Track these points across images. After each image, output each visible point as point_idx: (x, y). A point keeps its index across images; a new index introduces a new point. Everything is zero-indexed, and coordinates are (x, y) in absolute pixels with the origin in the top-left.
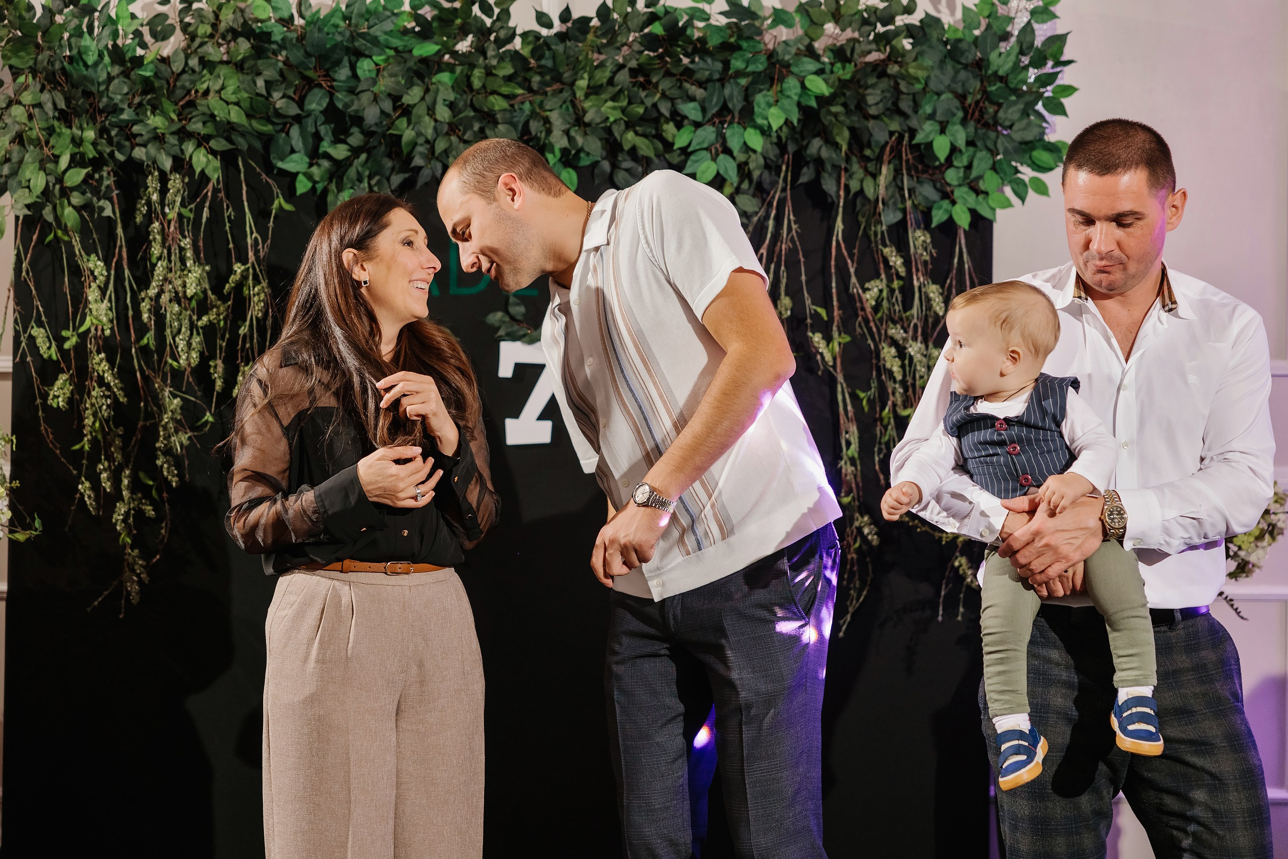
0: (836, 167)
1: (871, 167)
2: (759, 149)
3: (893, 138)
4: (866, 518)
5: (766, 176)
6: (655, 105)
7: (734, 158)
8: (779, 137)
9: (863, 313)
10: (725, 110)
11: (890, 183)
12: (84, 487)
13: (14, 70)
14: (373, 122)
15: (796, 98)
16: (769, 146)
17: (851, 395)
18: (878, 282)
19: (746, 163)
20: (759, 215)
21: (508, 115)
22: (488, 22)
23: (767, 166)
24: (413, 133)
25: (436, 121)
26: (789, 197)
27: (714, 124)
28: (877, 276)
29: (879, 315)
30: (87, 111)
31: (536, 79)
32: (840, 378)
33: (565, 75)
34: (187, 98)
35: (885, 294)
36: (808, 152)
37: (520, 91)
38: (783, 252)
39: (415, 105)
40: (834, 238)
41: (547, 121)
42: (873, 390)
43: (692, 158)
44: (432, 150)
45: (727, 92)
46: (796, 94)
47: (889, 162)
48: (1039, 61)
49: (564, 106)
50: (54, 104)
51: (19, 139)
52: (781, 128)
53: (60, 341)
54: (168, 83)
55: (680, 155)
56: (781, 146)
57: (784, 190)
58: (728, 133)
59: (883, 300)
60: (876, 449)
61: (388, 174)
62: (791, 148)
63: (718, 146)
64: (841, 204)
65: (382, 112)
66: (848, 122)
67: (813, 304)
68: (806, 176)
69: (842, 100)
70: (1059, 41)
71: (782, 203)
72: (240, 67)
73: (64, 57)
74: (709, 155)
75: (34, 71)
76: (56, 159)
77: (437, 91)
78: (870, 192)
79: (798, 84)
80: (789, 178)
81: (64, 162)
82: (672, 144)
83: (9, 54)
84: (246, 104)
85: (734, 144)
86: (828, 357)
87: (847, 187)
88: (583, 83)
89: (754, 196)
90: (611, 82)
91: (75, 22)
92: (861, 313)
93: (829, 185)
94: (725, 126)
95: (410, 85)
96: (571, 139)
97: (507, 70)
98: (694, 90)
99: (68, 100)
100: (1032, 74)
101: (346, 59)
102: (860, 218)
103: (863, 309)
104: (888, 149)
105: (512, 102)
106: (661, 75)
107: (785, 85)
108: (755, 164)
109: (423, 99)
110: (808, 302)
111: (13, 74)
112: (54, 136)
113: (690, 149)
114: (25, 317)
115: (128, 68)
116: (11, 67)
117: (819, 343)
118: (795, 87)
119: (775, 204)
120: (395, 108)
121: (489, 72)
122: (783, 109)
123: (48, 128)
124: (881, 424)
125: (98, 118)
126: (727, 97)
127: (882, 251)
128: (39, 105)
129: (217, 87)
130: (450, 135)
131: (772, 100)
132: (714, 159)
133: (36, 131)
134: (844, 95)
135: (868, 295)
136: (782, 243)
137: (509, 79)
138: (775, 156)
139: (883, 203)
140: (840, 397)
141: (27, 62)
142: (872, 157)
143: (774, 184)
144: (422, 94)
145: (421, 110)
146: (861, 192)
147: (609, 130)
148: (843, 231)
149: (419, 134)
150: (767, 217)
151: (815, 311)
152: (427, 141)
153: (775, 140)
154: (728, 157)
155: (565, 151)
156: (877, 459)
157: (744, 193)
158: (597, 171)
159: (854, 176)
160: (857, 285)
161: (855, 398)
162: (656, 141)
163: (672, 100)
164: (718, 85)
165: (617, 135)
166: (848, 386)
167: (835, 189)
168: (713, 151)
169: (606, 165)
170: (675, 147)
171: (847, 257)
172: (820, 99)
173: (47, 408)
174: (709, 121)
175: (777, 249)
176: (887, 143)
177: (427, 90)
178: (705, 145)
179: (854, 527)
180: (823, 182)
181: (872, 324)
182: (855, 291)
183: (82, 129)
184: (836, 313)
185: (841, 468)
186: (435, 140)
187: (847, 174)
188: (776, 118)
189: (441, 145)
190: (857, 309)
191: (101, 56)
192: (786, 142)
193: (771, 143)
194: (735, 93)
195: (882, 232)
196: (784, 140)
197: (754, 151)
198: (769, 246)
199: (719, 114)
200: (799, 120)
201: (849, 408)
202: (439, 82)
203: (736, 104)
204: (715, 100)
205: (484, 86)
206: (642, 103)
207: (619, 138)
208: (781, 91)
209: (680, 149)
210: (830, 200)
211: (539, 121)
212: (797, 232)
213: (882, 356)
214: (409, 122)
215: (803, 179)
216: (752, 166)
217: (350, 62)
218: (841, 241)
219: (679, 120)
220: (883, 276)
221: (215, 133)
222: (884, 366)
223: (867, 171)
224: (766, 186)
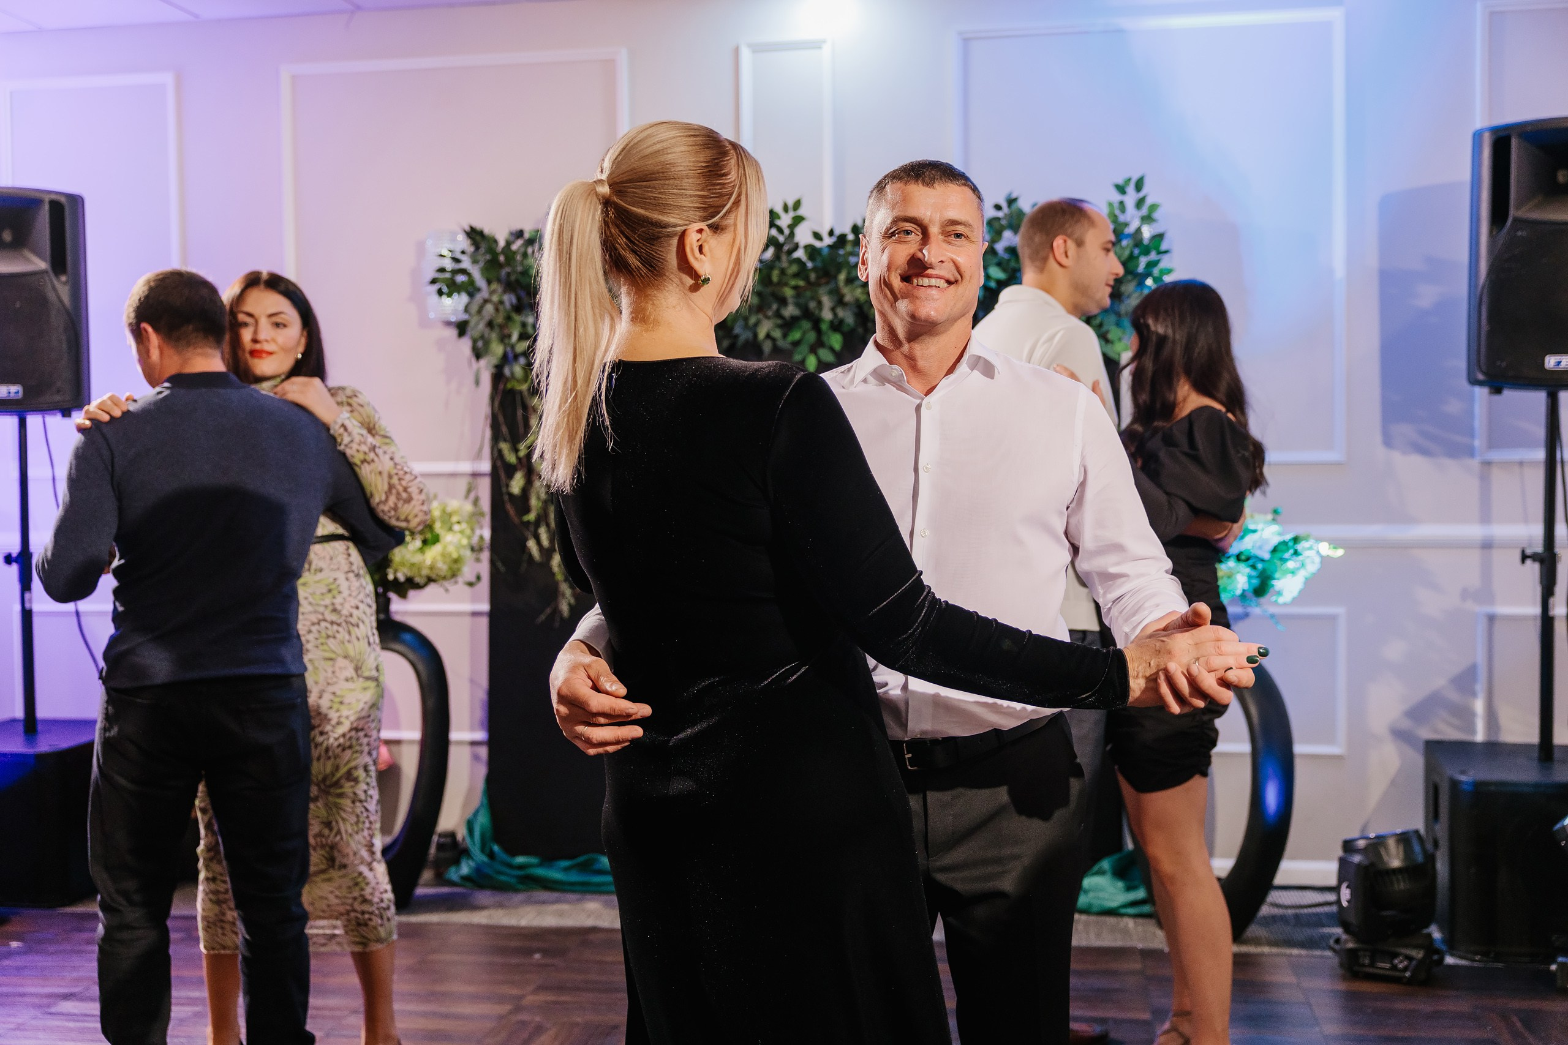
12: (531, 544)
22: (781, 239)
33: (832, 272)
37: (802, 284)
41: (820, 304)
48: (1146, 251)
51: (490, 324)
53: (516, 450)
70: (1159, 237)
75: (499, 281)
76: (509, 336)
81: (515, 337)
83: (484, 273)
88: (842, 277)
91: (522, 250)
96: (835, 315)
97: (794, 268)
99: (519, 299)
100: (1143, 261)
105: (797, 291)
111: (487, 283)
114: (496, 437)
116: (486, 279)
121: (783, 272)
123: (507, 317)
128: (501, 302)
133: (500, 320)
137: (796, 275)
141: (495, 275)
155: (832, 322)
169: (860, 330)
173: (511, 495)
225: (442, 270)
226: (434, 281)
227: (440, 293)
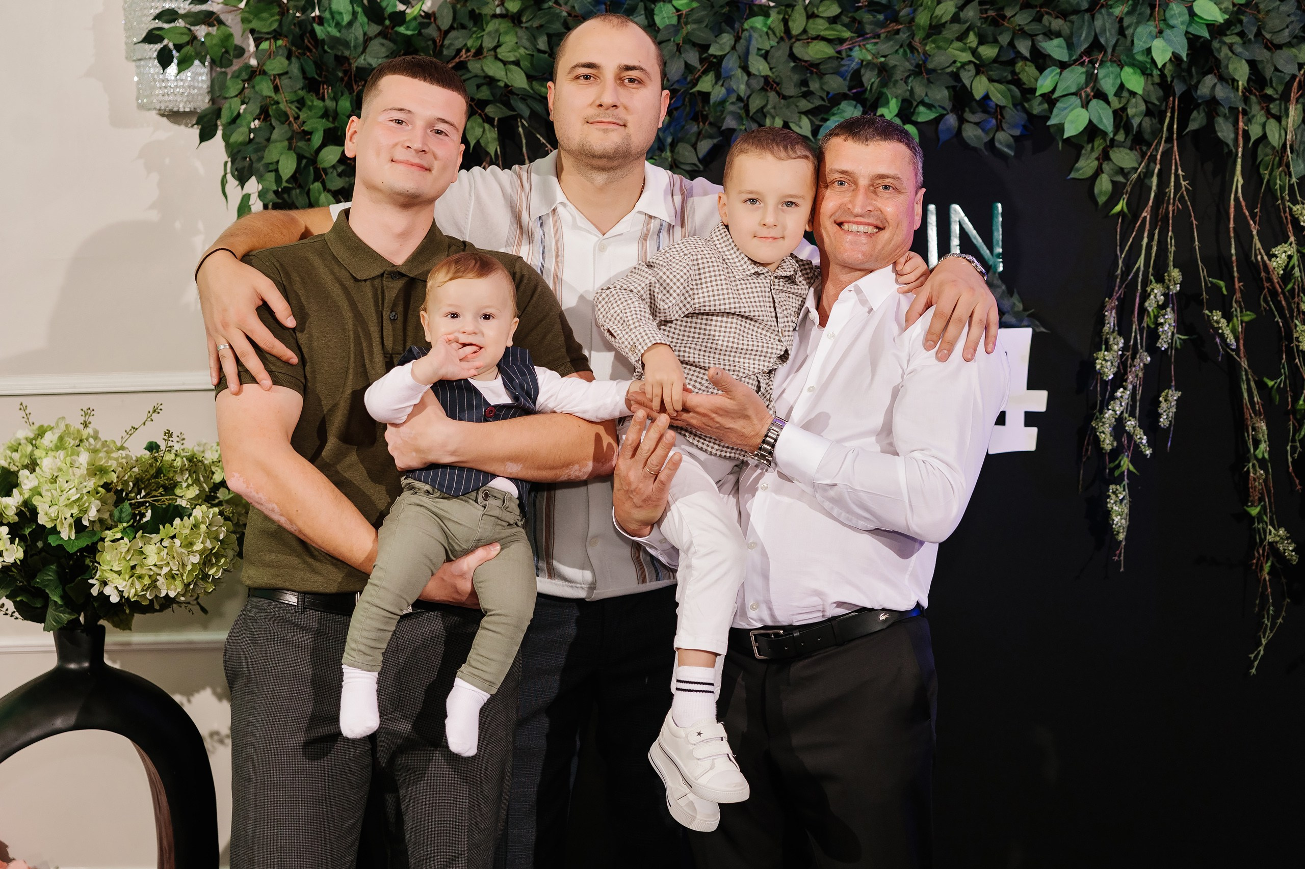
0: (1233, 110)
1: (1274, 108)
2: (1140, 92)
3: (1302, 72)
4: (1281, 532)
5: (1147, 122)
6: (1011, 44)
7: (1108, 102)
8: (1163, 76)
9: (1268, 285)
10: (1096, 46)
11: (1299, 127)
13: (256, 35)
14: (676, 78)
15: (1184, 28)
16: (1151, 87)
17: (1256, 382)
18: (1285, 247)
19: (1124, 109)
20: (1139, 170)
21: (835, 64)
23: (1149, 113)
24: (723, 91)
25: (749, 74)
26: (1176, 148)
27: (1082, 64)
28: (1286, 240)
29: (1290, 286)
30: (342, 79)
31: (867, 17)
32: (1244, 364)
33: (902, 13)
34: (457, 60)
35: (1295, 260)
36: (1199, 92)
37: (847, 34)
38: (1171, 215)
39: (725, 55)
40: (1233, 196)
41: (881, 69)
42: (1283, 377)
43: (1059, 105)
44: (746, 108)
45: (1098, 23)
46: (1182, 23)
47: (1297, 102)
49: (901, 51)
50: (303, 71)
51: (264, 114)
52: (1164, 65)
54: (434, 42)
55: (1040, 104)
56: (1165, 86)
57: (1169, 140)
58: (1101, 73)
59: (1293, 268)
60: (1288, 448)
61: (694, 140)
62: (1179, 88)
63: (1088, 90)
64: (1240, 155)
65: (687, 65)
66: (1247, 55)
67: (1209, 277)
68: (1196, 121)
69: (1238, 29)
71: (1167, 154)
72: (515, 19)
73: (314, 18)
74: (1078, 101)
75: (279, 35)
76: (307, 135)
77: (749, 40)
78: (1274, 138)
79: (1186, 11)
80: (1175, 126)
81: (317, 139)
82: (1034, 90)
83: (251, 17)
84: (525, 63)
85: (1108, 85)
86: (1231, 339)
87: (1246, 134)
88: (923, 22)
89: (1131, 149)
90: (956, 19)
92: (1266, 284)
93: (1225, 131)
94: (1097, 66)
95: (718, 32)
96: (911, 90)
98: (1057, 24)
99: (319, 67)
101: (641, 5)
102: (1262, 171)
103: (1269, 280)
104: (1296, 84)
105: (839, 48)
106: (1018, 8)
107: (1168, 15)
108: (1136, 110)
109: (734, 48)
110: (1203, 273)
111: (255, 40)
112: (304, 109)
113: (1055, 96)
115: (387, 27)
116: (252, 31)
117: (1218, 322)
118: (1180, 14)
119: (1159, 157)
120: (702, 61)
121: (810, 13)
122: (1168, 41)
123: (298, 101)
124: (1295, 418)
125: (355, 87)
126: (1097, 31)
127: (1291, 209)
128: (285, 74)
129: (491, 45)
130: (767, 90)
131: (1155, 31)
132: (1085, 105)
133: (283, 104)
134: (1241, 22)
135: (1273, 264)
136: (1168, 204)
137: (833, 20)
138: (1158, 99)
139: (1292, 152)
140: (1244, 387)
141: (271, 24)
142: (1276, 96)
143: (1157, 133)
144: (733, 43)
145: (731, 64)
146: (1264, 137)
147: (956, 76)
148: (1242, 186)
149: (730, 91)
150: (1148, 174)
151: (1211, 282)
152: (739, 99)
153: (1157, 80)
154: (1101, 102)
155: (904, 104)
156: (1290, 459)
157: (1121, 145)
158: (941, 126)
159: (1254, 121)
160: (1262, 251)
161: (1261, 386)
162: (1013, 87)
163: (1032, 36)
164: (1087, 16)
165: (967, 82)
166: (1254, 372)
167: (1232, 136)
168: (1083, 95)
169: (952, 120)
170: (1038, 93)
171: (1249, 218)
172: (1211, 26)
174: (1075, 61)
175: (1162, 211)
176: (1294, 77)
177: (738, 39)
178: (1073, 90)
179: (1266, 543)
180: (1217, 128)
181: (1281, 297)
182: (1259, 257)
183: (335, 99)
184: (1237, 285)
185: (1248, 471)
186: (749, 97)
187: (1246, 117)
188: (1162, 53)
189: (755, 104)
190: (1261, 279)
191: (354, 14)
192: (1172, 81)
193: (1153, 84)
194: (1108, 25)
195: (1291, 187)
196: (1169, 79)
197: (1133, 94)
198: (1152, 207)
199: (1088, 52)
200: (1188, 55)
201: (1256, 399)
202: (752, 28)
203: (1109, 38)
204: (1084, 35)
205: (805, 31)
206: (996, 41)
207: (968, 85)
208: (1165, 20)
209: (1042, 95)
210: (1226, 150)
211: (872, 70)
212: (1186, 189)
213: (1295, 335)
214: (718, 77)
215: (1193, 126)
216: (1131, 111)
217: (646, 8)
218: (1241, 199)
219: (1041, 61)
220: (1292, 239)
221: (491, 98)
222: (1298, 347)
223: (1269, 114)
224: (1147, 136)
225: (169, 15)
226: (152, 37)
227: (164, 59)
